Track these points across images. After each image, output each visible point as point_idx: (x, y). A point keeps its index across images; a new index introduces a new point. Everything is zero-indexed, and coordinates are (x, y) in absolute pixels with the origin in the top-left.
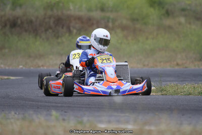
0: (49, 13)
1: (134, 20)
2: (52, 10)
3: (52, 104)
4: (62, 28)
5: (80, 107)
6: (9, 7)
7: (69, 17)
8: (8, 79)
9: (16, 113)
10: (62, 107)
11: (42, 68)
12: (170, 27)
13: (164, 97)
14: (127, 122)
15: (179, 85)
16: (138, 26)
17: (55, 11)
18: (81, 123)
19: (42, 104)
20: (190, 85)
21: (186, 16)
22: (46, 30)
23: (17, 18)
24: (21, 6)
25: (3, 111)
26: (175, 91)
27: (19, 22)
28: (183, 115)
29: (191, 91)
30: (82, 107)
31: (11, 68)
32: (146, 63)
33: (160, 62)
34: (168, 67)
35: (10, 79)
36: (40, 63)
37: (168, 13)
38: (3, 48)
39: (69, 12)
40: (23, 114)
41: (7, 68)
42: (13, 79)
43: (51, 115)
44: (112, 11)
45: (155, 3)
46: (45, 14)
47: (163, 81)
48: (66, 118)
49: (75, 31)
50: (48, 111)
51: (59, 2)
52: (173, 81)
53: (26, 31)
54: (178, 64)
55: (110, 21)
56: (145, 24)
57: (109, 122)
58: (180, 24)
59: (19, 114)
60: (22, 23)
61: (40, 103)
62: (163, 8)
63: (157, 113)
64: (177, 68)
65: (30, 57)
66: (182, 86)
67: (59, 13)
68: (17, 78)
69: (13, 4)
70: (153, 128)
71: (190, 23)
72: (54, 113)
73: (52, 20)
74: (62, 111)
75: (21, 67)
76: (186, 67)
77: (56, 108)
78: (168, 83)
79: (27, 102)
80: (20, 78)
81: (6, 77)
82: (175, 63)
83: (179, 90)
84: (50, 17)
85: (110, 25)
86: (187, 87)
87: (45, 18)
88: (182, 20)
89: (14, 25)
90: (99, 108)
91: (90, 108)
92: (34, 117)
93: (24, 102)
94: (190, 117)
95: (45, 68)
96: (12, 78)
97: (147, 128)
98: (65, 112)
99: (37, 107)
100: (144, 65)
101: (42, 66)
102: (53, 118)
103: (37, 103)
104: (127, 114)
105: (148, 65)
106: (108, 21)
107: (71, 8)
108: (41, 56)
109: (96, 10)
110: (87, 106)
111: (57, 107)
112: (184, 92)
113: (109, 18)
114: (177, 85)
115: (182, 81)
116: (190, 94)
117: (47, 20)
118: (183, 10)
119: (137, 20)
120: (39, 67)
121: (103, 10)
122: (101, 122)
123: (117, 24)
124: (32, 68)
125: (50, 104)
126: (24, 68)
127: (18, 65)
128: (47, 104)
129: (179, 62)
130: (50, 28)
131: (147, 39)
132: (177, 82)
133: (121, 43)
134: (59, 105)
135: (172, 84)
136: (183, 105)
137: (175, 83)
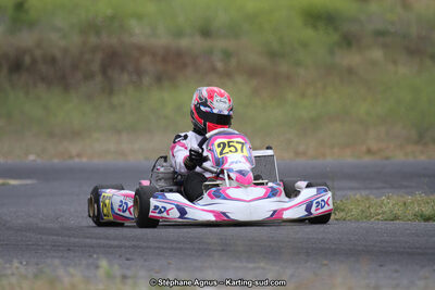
0: (93, 40)
1: (273, 55)
3: (98, 241)
5: (158, 248)
8: (3, 184)
9: (21, 263)
10: (119, 247)
11: (77, 160)
12: (350, 71)
13: (341, 224)
15: (372, 197)
16: (284, 67)
19: (77, 240)
20: (395, 197)
21: (385, 46)
22: (86, 78)
23: (24, 53)
24: (31, 25)
26: (363, 211)
27: (27, 60)
28: (381, 266)
29: (398, 211)
30: (163, 248)
31: (10, 161)
32: (302, 148)
34: (348, 159)
35: (8, 184)
36: (74, 149)
37: (349, 41)
40: (37, 264)
41: (2, 160)
42: (14, 186)
43: (97, 267)
46: (85, 43)
47: (339, 189)
48: (129, 273)
50: (90, 256)
51: (112, 18)
52: (358, 189)
53: (43, 79)
54: (369, 151)
59: (27, 264)
60: (34, 61)
61: (72, 240)
62: (336, 29)
63: (325, 262)
64: (367, 159)
65: (51, 135)
66: (379, 201)
67: (114, 41)
68: (25, 182)
71: (395, 62)
72: (104, 263)
73: (99, 57)
74: (120, 256)
75: (32, 157)
76: (387, 158)
77: (108, 251)
78: (350, 193)
79: (44, 237)
80: (29, 182)
82: (364, 148)
83: (372, 210)
84: (94, 51)
86: (390, 202)
87: (83, 53)
88: (377, 54)
89: (16, 65)
90: (200, 249)
91: (180, 249)
92: (61, 272)
93: (39, 236)
94: (396, 271)
95: (84, 160)
96: (13, 182)
98: (128, 260)
100: (297, 154)
101: (79, 155)
102: (101, 272)
103: (67, 239)
104: (262, 265)
105: (305, 153)
108: (76, 134)
109: (192, 35)
110: (174, 245)
111: (111, 247)
112: (384, 213)
114: (368, 199)
115: (377, 188)
116: (396, 218)
117: (87, 56)
118: (380, 34)
119: (283, 55)
120: (71, 157)
121: (206, 33)
124: (56, 161)
125: (94, 241)
126: (39, 161)
127: (27, 155)
129: (374, 146)
131: (303, 95)
132: (367, 192)
133: (248, 105)
134: (116, 243)
135: (358, 196)
136: (381, 242)
137: (364, 193)
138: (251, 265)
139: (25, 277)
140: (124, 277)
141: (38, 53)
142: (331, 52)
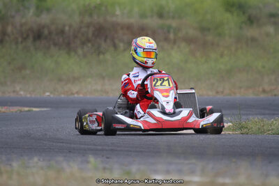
0: (87, 19)
1: (203, 30)
2: (91, 15)
3: (89, 147)
4: (105, 41)
5: (128, 151)
6: (32, 11)
7: (115, 26)
8: (29, 111)
9: (39, 160)
10: (102, 150)
11: (76, 95)
12: (253, 40)
13: (245, 136)
14: (192, 172)
15: (265, 119)
16: (209, 38)
17: (95, 17)
18: (128, 173)
19: (75, 146)
21: (275, 24)
22: (83, 43)
23: (43, 27)
24: (48, 10)
25: (22, 156)
26: (259, 129)
27: (46, 32)
28: (270, 162)
30: (131, 151)
31: (33, 96)
32: (220, 89)
33: (240, 88)
34: (250, 95)
35: (32, 111)
36: (75, 89)
37: (251, 20)
38: (22, 67)
39: (114, 19)
40: (49, 161)
41: (28, 96)
42: (36, 112)
43: (88, 162)
44: (173, 18)
45: (233, 5)
46: (82, 22)
47: (244, 115)
48: (107, 166)
49: (121, 45)
50: (84, 156)
51: (101, 5)
52: (256, 114)
53: (55, 45)
54: (264, 91)
55: (172, 31)
56: (220, 35)
57: (168, 172)
58: (268, 35)
59: (44, 160)
60: (50, 33)
61: (73, 146)
62: (244, 13)
63: (234, 160)
64: (263, 96)
65: (60, 80)
66: (270, 122)
67: (101, 20)
68: (43, 109)
69: (37, 8)
70: (227, 181)
72: (92, 159)
73: (91, 30)
74: (103, 156)
75: (48, 94)
76: (275, 95)
77: (95, 152)
78: (251, 117)
79: (54, 144)
80: (45, 109)
81: (26, 109)
82: (261, 89)
83: (265, 128)
84: (88, 26)
85: (172, 36)
86: (277, 123)
87: (81, 28)
88: (271, 29)
90: (154, 152)
91: (141, 152)
92: (65, 165)
93: (51, 143)
95: (81, 96)
96: (34, 109)
97: (221, 180)
98: (108, 158)
99: (68, 150)
100: (217, 92)
101: (77, 93)
102: (90, 166)
103: (69, 145)
104: (194, 161)
105: (222, 92)
106: (169, 32)
107: (118, 12)
108: (75, 80)
109: (152, 16)
110: (138, 149)
111: (97, 150)
112: (272, 129)
113: (169, 27)
114: (262, 121)
115: (269, 114)
117: (84, 30)
118: (272, 15)
119: (209, 30)
120: (72, 94)
121: (161, 16)
122: (156, 172)
123: (180, 35)
124: (63, 96)
125: (86, 147)
126: (52, 96)
127: (44, 92)
128: (83, 146)
129: (267, 87)
130: (89, 40)
131: (222, 56)
132: (262, 117)
133: (186, 62)
134: (99, 148)
135: (256, 119)
136: (270, 148)
137: (260, 117)
138: (187, 162)
139: (42, 168)
140: (104, 169)
141: (53, 28)
142: (241, 28)
